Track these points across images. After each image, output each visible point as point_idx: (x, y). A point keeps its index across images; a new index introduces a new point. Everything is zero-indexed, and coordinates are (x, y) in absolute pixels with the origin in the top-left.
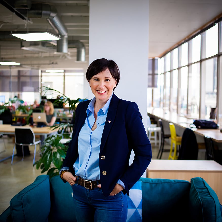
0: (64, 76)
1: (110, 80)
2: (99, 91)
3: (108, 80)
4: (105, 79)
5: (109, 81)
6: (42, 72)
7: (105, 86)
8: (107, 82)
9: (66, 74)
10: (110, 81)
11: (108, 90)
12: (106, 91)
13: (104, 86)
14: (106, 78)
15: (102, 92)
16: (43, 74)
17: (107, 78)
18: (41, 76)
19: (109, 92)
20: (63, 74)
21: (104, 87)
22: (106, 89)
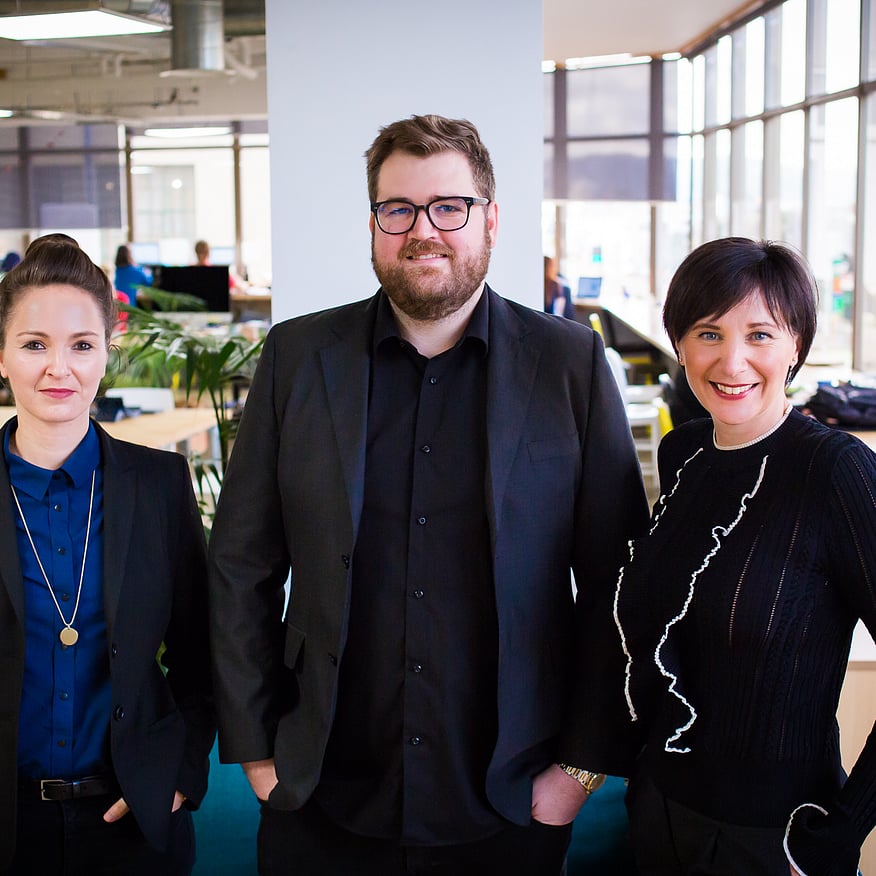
0: (237, 149)
1: (772, 335)
2: (721, 384)
3: (764, 334)
4: (748, 331)
5: (766, 340)
6: (129, 132)
7: (749, 362)
8: (756, 342)
9: (245, 139)
10: (772, 341)
11: (764, 380)
12: (755, 385)
13: (743, 363)
14: (753, 325)
15: (737, 391)
16: (136, 142)
17: (760, 324)
18: (129, 150)
19: (768, 389)
20: (229, 140)
21: (746, 367)
22: (753, 378)
